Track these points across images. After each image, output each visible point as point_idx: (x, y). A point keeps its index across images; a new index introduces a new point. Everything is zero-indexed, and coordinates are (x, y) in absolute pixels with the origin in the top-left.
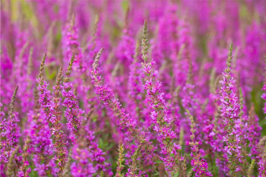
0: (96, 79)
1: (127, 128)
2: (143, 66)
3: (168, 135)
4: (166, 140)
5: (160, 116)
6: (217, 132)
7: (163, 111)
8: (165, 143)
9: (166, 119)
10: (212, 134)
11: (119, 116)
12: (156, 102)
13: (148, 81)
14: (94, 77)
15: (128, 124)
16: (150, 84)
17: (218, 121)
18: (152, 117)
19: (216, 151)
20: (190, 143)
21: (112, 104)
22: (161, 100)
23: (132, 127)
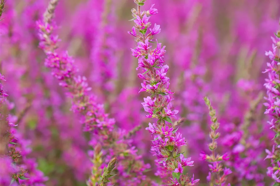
0: (49, 41)
1: (99, 129)
2: (135, 15)
3: (171, 140)
4: (167, 148)
5: (160, 106)
6: (248, 145)
7: (164, 98)
8: (164, 153)
9: (169, 112)
10: (239, 148)
11: (86, 107)
12: (153, 80)
13: (141, 43)
14: (45, 36)
15: (101, 123)
16: (145, 48)
17: (250, 127)
18: (145, 106)
19: (244, 177)
20: (208, 157)
21: (73, 86)
22: (162, 78)
23: (107, 128)
